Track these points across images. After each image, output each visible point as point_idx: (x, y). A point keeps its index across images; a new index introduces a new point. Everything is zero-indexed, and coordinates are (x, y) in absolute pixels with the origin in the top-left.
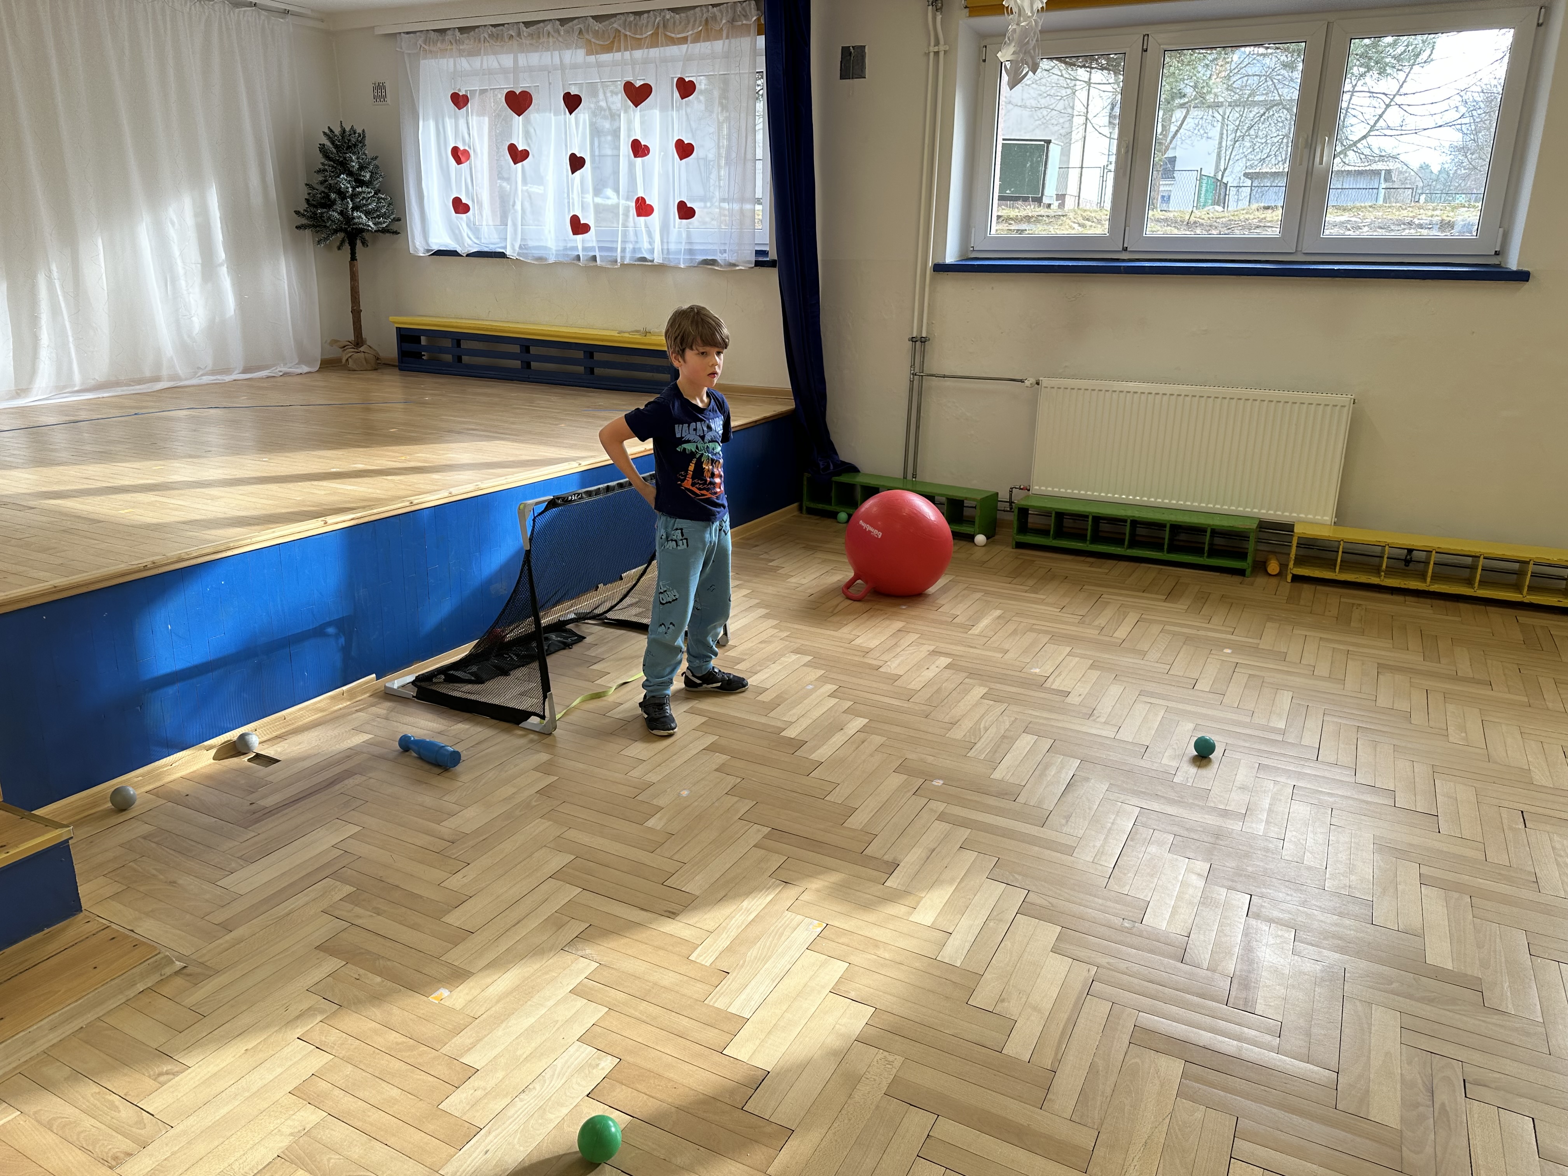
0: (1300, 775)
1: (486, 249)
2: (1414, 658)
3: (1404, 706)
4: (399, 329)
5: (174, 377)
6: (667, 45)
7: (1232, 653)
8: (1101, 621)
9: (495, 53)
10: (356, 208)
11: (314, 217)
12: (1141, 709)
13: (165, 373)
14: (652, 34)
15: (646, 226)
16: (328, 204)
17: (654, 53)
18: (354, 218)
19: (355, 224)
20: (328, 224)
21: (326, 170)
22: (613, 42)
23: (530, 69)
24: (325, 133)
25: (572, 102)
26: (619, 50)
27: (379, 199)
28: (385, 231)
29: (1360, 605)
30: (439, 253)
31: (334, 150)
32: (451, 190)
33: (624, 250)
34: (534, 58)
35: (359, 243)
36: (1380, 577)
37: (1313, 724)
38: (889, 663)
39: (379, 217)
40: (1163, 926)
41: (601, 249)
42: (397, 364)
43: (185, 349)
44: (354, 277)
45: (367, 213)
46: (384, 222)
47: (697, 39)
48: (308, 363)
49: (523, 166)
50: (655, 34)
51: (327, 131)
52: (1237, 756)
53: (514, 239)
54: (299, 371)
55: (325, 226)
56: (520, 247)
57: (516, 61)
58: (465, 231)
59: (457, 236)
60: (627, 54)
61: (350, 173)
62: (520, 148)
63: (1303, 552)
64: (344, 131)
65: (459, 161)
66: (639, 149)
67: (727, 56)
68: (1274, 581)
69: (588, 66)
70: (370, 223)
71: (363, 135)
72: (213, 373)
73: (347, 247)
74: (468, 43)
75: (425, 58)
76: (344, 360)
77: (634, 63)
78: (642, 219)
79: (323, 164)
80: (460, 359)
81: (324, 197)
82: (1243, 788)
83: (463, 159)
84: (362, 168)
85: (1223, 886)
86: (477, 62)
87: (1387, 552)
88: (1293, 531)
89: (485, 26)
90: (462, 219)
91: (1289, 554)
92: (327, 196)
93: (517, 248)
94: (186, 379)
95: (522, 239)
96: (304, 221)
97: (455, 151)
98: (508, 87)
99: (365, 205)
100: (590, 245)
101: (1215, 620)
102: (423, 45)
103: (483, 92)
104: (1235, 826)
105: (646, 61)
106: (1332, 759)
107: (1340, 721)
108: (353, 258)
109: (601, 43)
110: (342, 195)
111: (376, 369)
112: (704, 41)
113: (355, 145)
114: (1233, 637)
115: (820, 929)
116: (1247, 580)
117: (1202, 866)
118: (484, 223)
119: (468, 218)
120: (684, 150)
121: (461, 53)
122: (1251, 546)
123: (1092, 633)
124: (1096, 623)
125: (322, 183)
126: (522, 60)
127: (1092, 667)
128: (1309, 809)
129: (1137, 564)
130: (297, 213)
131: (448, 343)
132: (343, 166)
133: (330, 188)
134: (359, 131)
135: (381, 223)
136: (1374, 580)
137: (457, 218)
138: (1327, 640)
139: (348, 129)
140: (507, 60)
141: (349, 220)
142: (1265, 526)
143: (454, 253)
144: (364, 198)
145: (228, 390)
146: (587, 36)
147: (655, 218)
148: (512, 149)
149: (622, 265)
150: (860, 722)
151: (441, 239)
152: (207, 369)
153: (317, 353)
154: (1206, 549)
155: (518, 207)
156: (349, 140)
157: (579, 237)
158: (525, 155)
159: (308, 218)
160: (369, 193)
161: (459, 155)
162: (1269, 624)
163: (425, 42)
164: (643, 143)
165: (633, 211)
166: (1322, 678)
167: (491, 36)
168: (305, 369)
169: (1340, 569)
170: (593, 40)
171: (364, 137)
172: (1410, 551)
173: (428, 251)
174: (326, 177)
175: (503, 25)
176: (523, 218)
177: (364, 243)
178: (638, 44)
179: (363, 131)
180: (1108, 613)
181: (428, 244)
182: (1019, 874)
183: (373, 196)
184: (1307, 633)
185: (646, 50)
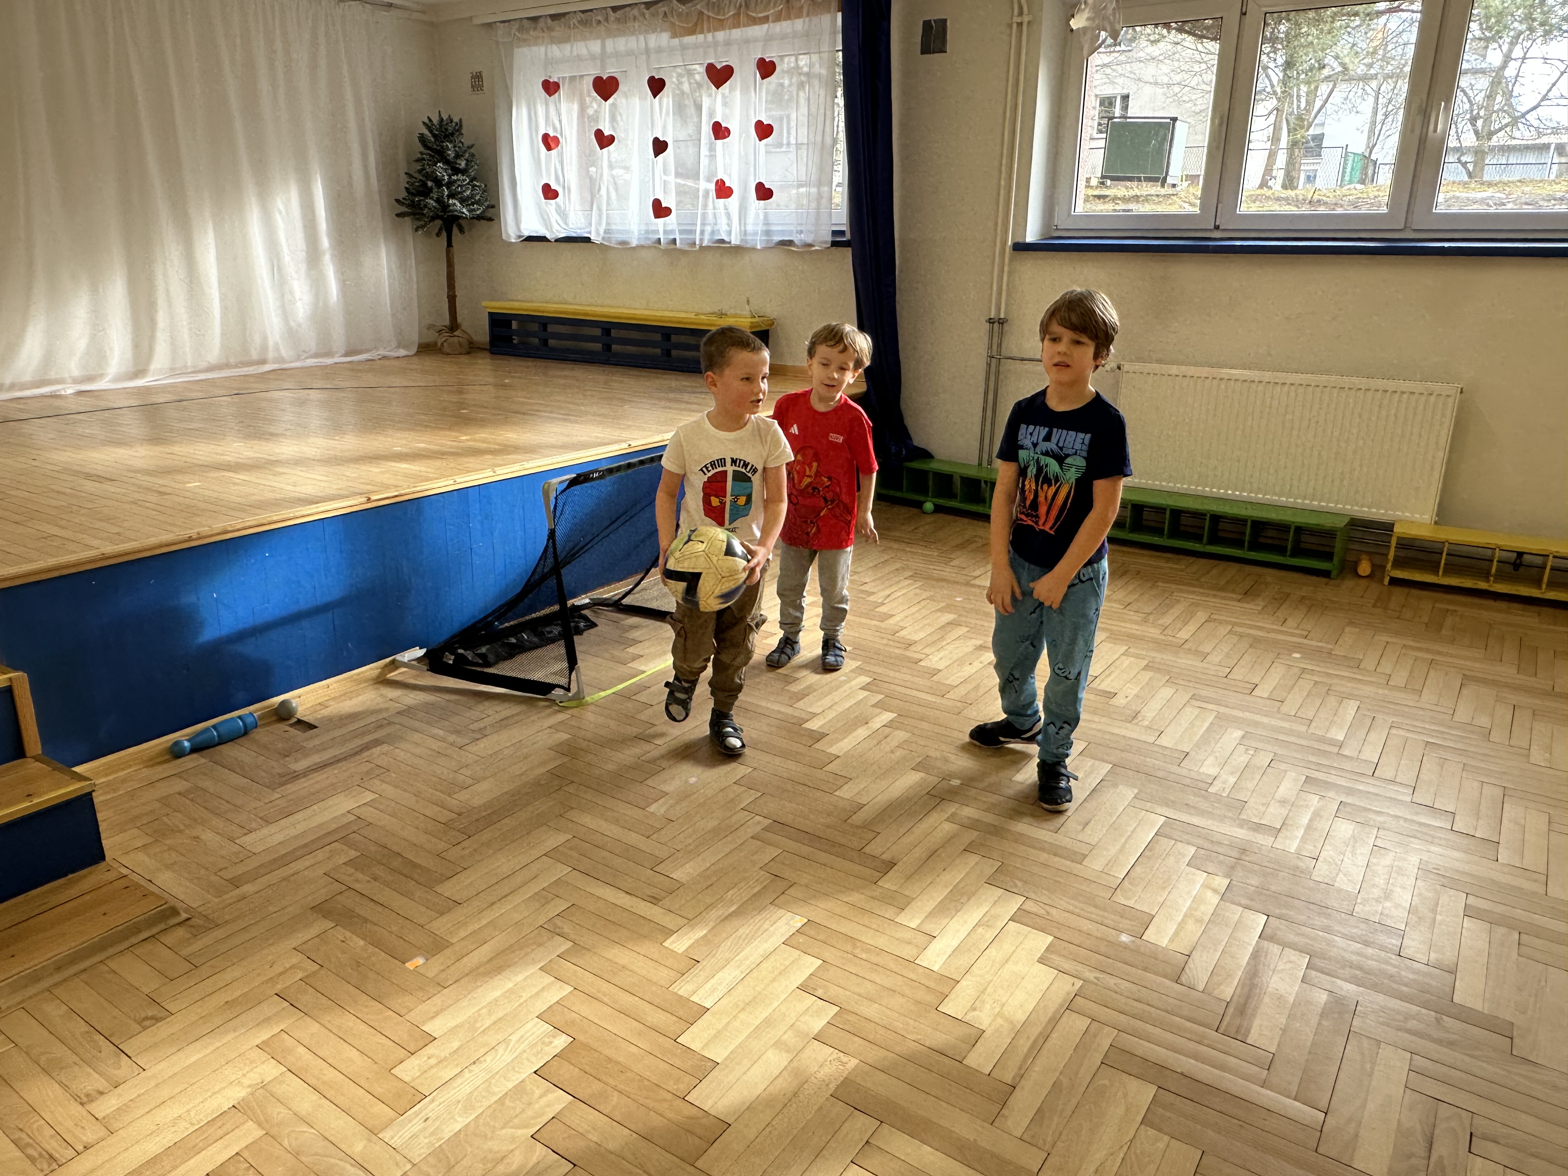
0: (1350, 791)
1: (574, 235)
2: (1507, 671)
3: (1484, 721)
4: (491, 315)
5: (281, 360)
6: (749, 25)
7: (1301, 658)
8: (1167, 620)
9: (584, 39)
10: (451, 196)
11: (412, 205)
12: (1190, 713)
13: (271, 355)
14: (734, 15)
15: (726, 208)
16: (426, 192)
17: (736, 33)
18: (449, 206)
19: (451, 211)
20: (425, 212)
21: (423, 159)
22: (696, 24)
23: (617, 55)
24: (424, 123)
25: (657, 86)
26: (702, 32)
27: (474, 186)
28: (480, 218)
29: (1455, 611)
30: (530, 239)
31: (433, 140)
32: (542, 176)
33: (702, 232)
34: (622, 44)
35: (455, 230)
36: (1488, 581)
37: (1377, 738)
38: (930, 657)
39: (473, 204)
40: (1164, 942)
41: (681, 232)
42: (488, 347)
43: (291, 334)
44: (450, 265)
45: (462, 201)
46: (478, 209)
47: (778, 18)
48: (405, 347)
49: (609, 152)
50: (738, 14)
51: (427, 121)
52: (1283, 767)
53: (599, 223)
54: (397, 354)
55: (423, 214)
56: (605, 232)
57: (603, 46)
58: (554, 217)
59: (546, 222)
60: (710, 36)
61: (447, 162)
62: (606, 133)
63: (1402, 553)
64: (442, 120)
65: (549, 148)
66: (720, 131)
67: (807, 35)
68: (1364, 582)
69: (672, 49)
70: (464, 210)
71: (460, 124)
72: (316, 355)
73: (444, 234)
74: (559, 30)
75: (518, 47)
76: (439, 344)
77: (716, 44)
78: (722, 201)
79: (421, 153)
80: (545, 342)
81: (421, 186)
82: (1283, 802)
83: (552, 145)
84: (458, 156)
85: (1240, 905)
86: (567, 49)
87: (1497, 555)
88: (1392, 531)
89: (575, 12)
90: (551, 204)
91: (1387, 555)
92: (424, 184)
93: (602, 232)
94: (292, 362)
95: (608, 224)
96: (404, 209)
97: (546, 138)
98: (596, 72)
99: (460, 193)
100: (670, 228)
101: (1291, 622)
102: (517, 33)
103: (573, 79)
104: (1265, 840)
105: (728, 43)
106: (1390, 775)
107: (1408, 735)
108: (450, 244)
109: (685, 25)
110: (438, 182)
111: (468, 353)
112: (785, 20)
113: (452, 134)
114: (1306, 641)
115: (799, 925)
116: (1332, 582)
117: (1221, 882)
118: (572, 208)
119: (557, 204)
120: (764, 131)
121: (555, 41)
122: (1339, 545)
123: (1153, 632)
124: (1160, 622)
125: (420, 171)
126: (610, 44)
127: (1146, 668)
128: (1352, 827)
129: (1215, 562)
130: (397, 201)
131: (535, 327)
132: (440, 155)
133: (428, 176)
134: (456, 120)
135: (474, 210)
136: (1482, 585)
137: (546, 203)
138: (1413, 648)
139: (445, 117)
140: (595, 46)
141: (445, 207)
142: (1355, 524)
143: (543, 239)
144: (459, 186)
145: (328, 372)
146: (672, 20)
147: (733, 200)
148: (599, 134)
149: (701, 247)
150: (887, 716)
151: (531, 226)
152: (312, 352)
153: (414, 338)
154: (1289, 547)
155: (603, 191)
156: (446, 129)
157: (661, 221)
158: (611, 140)
159: (408, 206)
160: (464, 180)
161: (549, 142)
162: (1347, 629)
163: (519, 30)
164: (724, 125)
165: (713, 194)
166: (1396, 688)
167: (581, 22)
168: (402, 352)
169: (1444, 571)
170: (677, 23)
171: (461, 126)
172: (1520, 554)
173: (520, 237)
174: (424, 165)
175: (591, 10)
176: (608, 204)
177: (461, 230)
178: (721, 25)
179: (461, 120)
180: (1176, 611)
181: (519, 229)
182: (1020, 880)
183: (468, 184)
184: (1390, 640)
185: (728, 31)
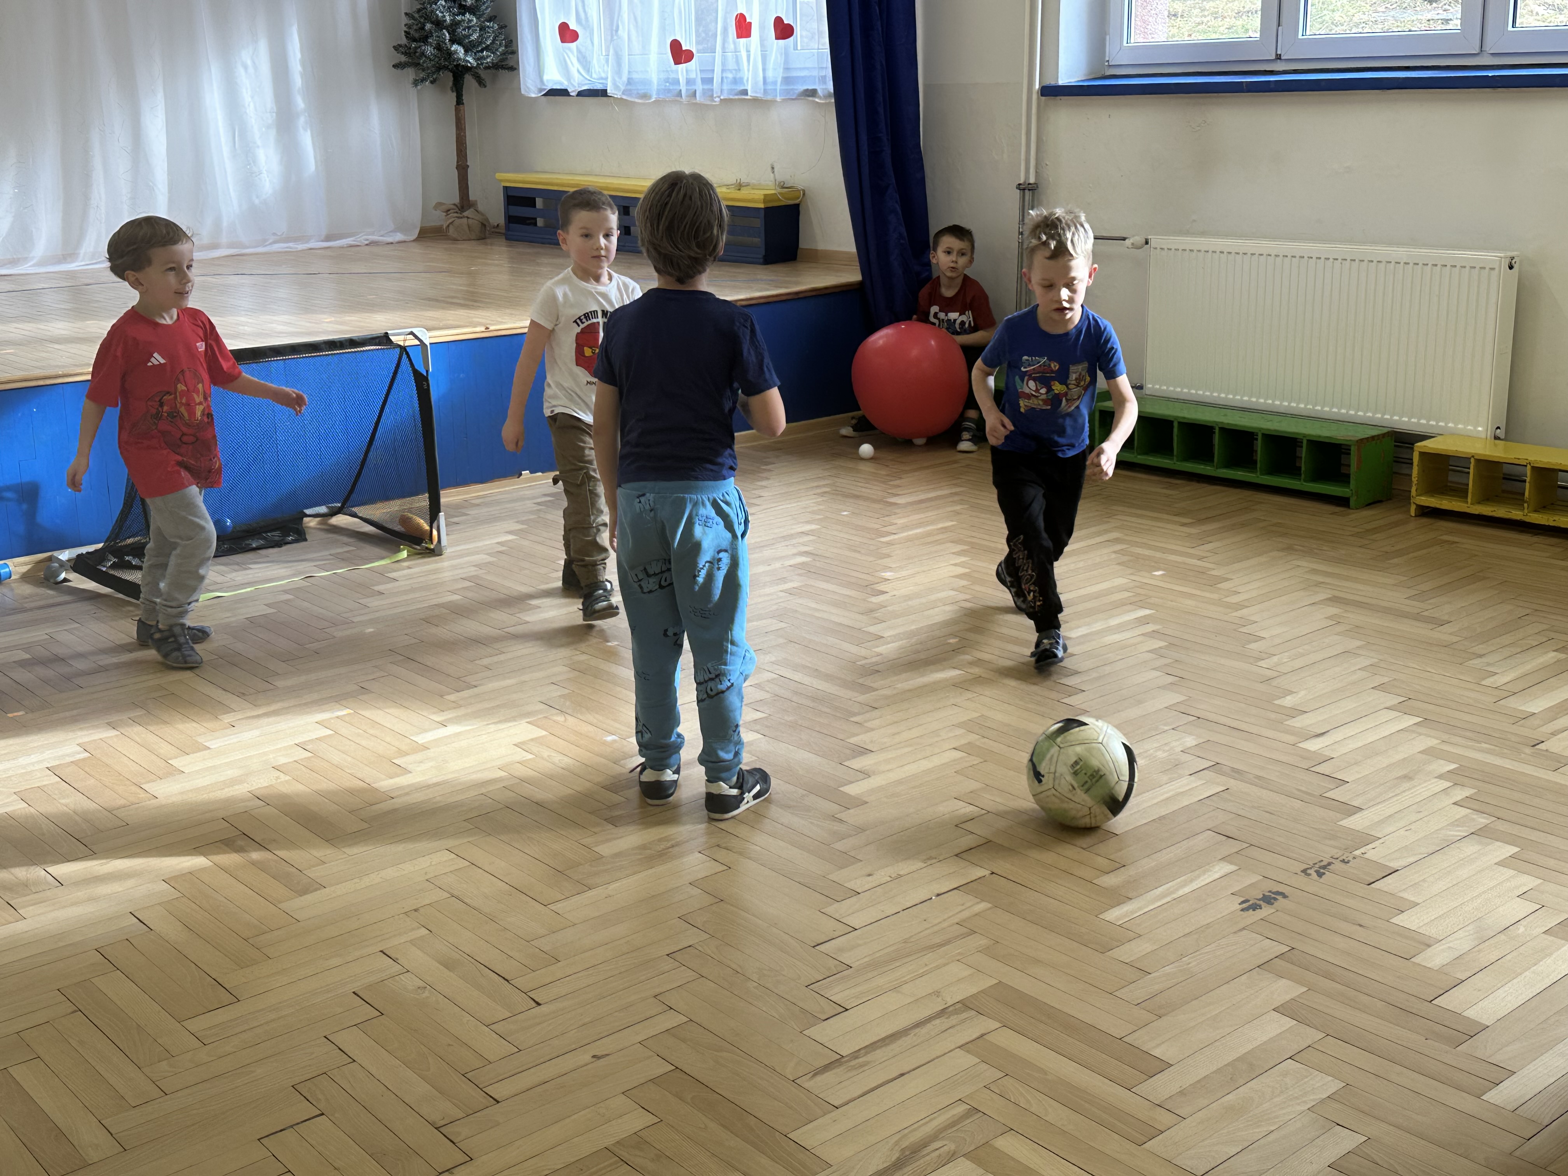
1: (592, 87)
4: (506, 188)
11: (410, 53)
15: (746, 50)
18: (452, 53)
19: (456, 60)
20: (424, 61)
27: (484, 28)
28: (493, 67)
30: (552, 92)
33: (722, 81)
35: (463, 83)
39: (481, 50)
41: (702, 81)
42: (503, 232)
44: (460, 125)
45: (468, 47)
48: (404, 231)
53: (617, 73)
55: (421, 65)
56: (625, 83)
58: (575, 64)
59: (566, 71)
70: (470, 59)
73: (452, 89)
76: (444, 228)
78: (742, 41)
81: (420, 29)
88: (1414, 444)
90: (570, 49)
92: (424, 27)
93: (619, 83)
96: (402, 58)
99: (465, 37)
100: (689, 76)
108: (459, 101)
110: (439, 25)
111: (482, 239)
118: (595, 53)
119: (578, 48)
122: (1355, 464)
125: (419, 11)
130: (397, 48)
133: (428, 17)
135: (485, 57)
137: (566, 48)
141: (447, 54)
143: (564, 92)
144: (465, 27)
145: (301, 257)
147: (753, 40)
149: (720, 100)
151: (552, 76)
153: (416, 219)
154: (1304, 468)
157: (680, 68)
159: (406, 54)
160: (471, 21)
165: (733, 32)
173: (541, 91)
177: (481, 83)
181: (541, 82)
